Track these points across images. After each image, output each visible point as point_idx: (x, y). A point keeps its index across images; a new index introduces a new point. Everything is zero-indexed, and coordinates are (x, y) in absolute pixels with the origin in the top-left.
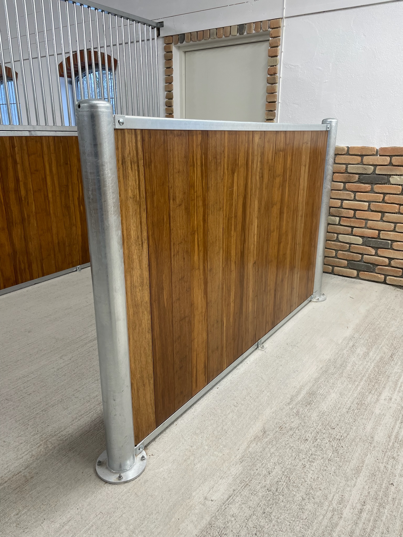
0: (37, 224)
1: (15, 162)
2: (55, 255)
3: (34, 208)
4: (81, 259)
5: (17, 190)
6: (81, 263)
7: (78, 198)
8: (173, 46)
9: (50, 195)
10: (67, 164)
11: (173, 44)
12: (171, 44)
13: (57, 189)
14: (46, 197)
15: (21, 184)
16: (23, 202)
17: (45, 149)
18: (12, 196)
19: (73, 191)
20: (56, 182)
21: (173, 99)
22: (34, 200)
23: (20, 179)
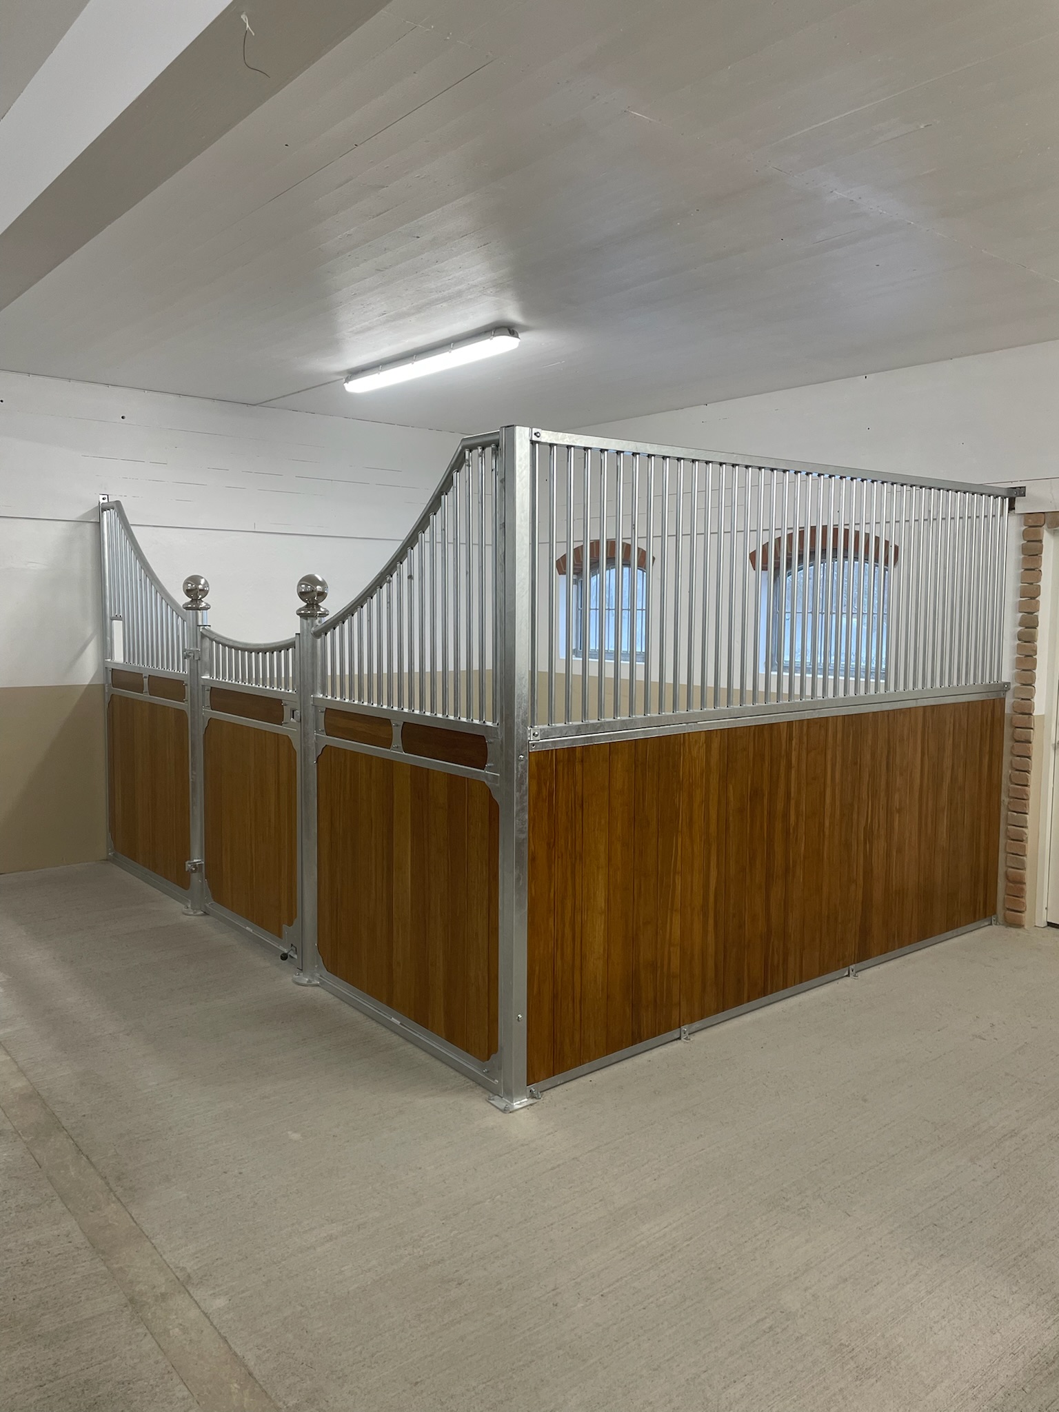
0: (803, 879)
1: (789, 766)
2: (821, 941)
3: (803, 848)
4: (856, 952)
5: (786, 815)
6: (856, 961)
7: (864, 828)
8: (1045, 531)
9: (827, 824)
10: (856, 764)
11: (1045, 526)
12: (1041, 526)
13: (838, 812)
14: (822, 825)
15: (793, 802)
16: (791, 837)
17: (830, 740)
18: (779, 826)
19: (858, 814)
20: (838, 797)
21: (1038, 628)
22: (805, 834)
23: (792, 795)
